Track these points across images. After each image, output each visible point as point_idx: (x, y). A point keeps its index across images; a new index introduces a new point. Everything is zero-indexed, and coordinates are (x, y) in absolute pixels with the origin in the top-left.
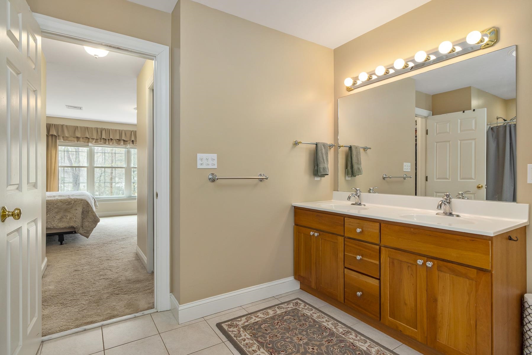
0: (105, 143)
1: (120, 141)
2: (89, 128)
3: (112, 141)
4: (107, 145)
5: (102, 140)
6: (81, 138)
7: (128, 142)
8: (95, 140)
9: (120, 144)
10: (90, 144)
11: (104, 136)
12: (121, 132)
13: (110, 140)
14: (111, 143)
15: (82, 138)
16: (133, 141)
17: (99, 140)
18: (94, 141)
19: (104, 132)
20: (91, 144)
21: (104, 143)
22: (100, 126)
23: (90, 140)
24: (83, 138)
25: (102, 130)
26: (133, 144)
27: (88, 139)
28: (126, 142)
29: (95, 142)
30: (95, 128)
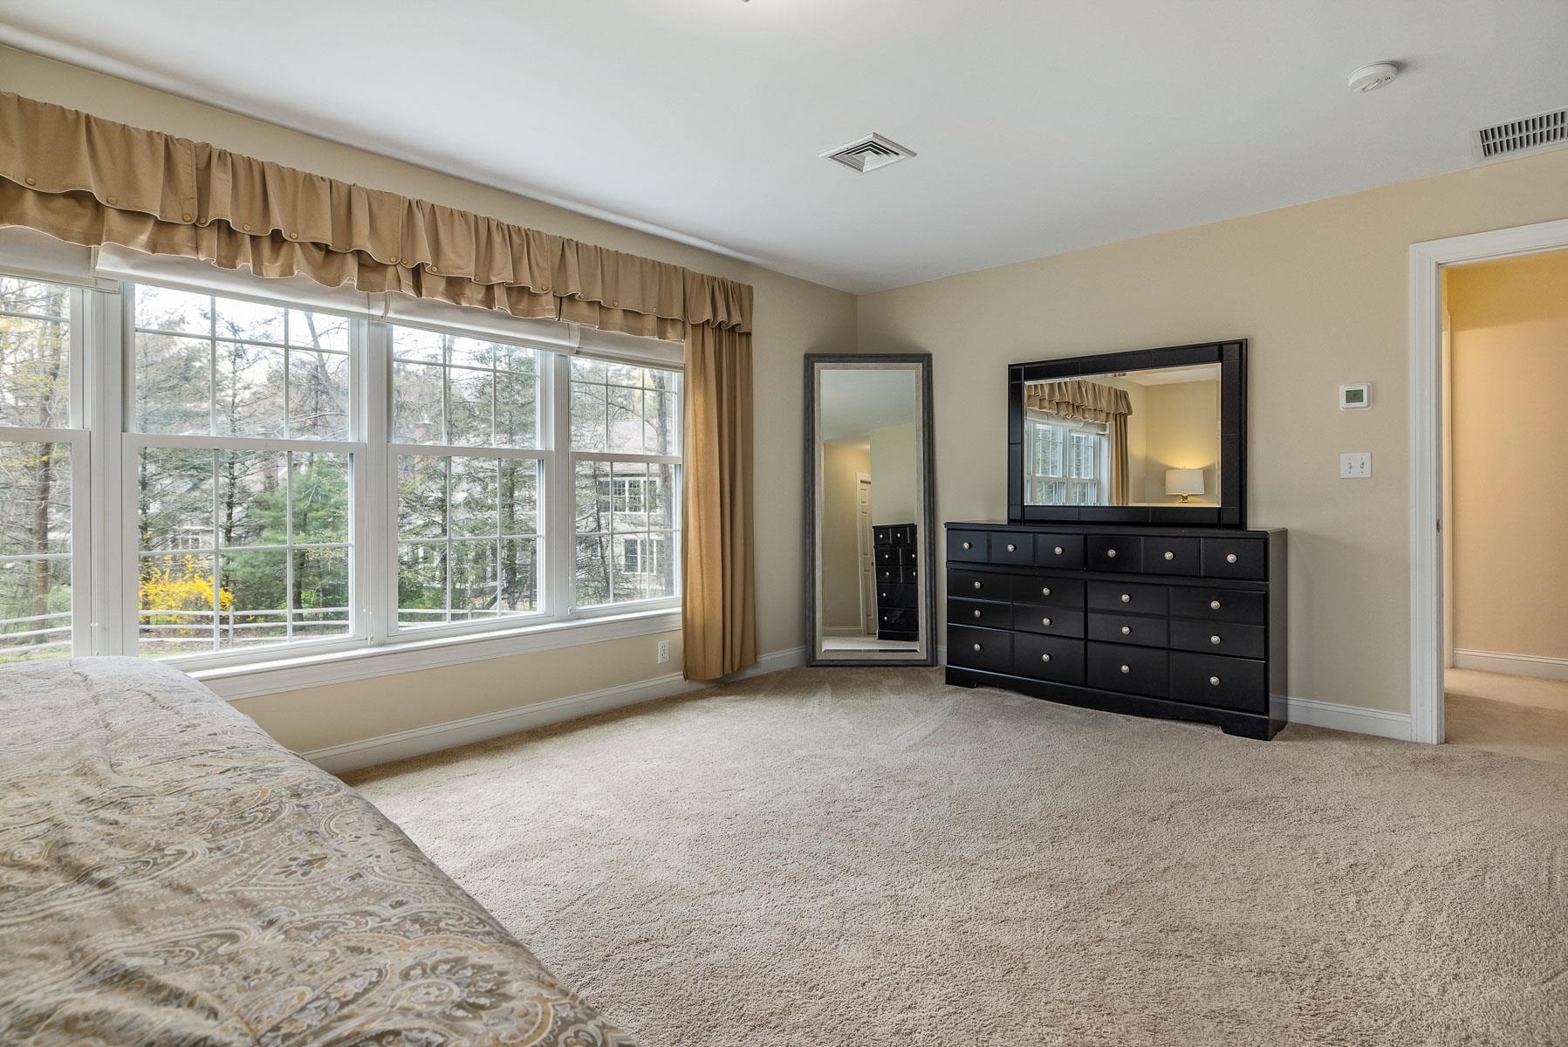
0: (228, 262)
1: (337, 260)
2: (103, 124)
3: (285, 249)
4: (244, 277)
5: (211, 240)
6: (30, 198)
7: (391, 272)
8: (150, 225)
9: (335, 282)
10: (107, 262)
11: (222, 205)
12: (345, 202)
13: (266, 247)
14: (272, 270)
15: (40, 194)
16: (417, 272)
17: (182, 235)
18: (144, 238)
19: (221, 183)
20: (115, 259)
21: (220, 264)
22: (191, 131)
23: (114, 221)
24: (42, 196)
25: (206, 161)
26: (419, 293)
27: (88, 212)
28: (374, 277)
29: (153, 246)
30: (150, 134)
